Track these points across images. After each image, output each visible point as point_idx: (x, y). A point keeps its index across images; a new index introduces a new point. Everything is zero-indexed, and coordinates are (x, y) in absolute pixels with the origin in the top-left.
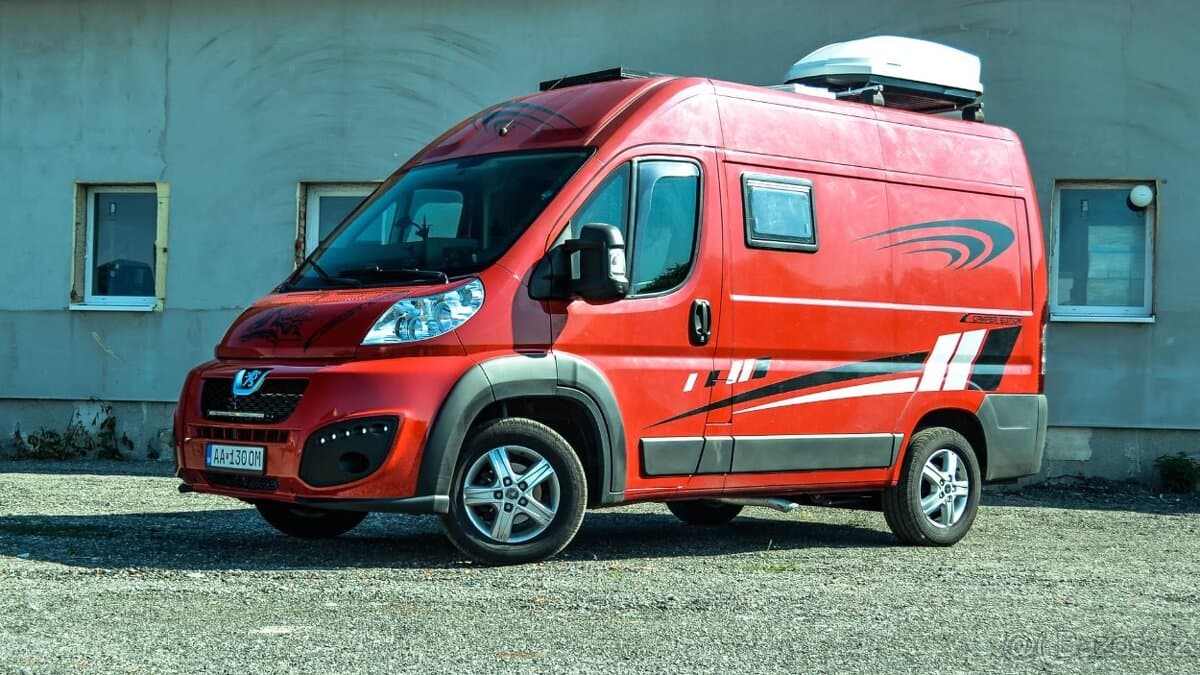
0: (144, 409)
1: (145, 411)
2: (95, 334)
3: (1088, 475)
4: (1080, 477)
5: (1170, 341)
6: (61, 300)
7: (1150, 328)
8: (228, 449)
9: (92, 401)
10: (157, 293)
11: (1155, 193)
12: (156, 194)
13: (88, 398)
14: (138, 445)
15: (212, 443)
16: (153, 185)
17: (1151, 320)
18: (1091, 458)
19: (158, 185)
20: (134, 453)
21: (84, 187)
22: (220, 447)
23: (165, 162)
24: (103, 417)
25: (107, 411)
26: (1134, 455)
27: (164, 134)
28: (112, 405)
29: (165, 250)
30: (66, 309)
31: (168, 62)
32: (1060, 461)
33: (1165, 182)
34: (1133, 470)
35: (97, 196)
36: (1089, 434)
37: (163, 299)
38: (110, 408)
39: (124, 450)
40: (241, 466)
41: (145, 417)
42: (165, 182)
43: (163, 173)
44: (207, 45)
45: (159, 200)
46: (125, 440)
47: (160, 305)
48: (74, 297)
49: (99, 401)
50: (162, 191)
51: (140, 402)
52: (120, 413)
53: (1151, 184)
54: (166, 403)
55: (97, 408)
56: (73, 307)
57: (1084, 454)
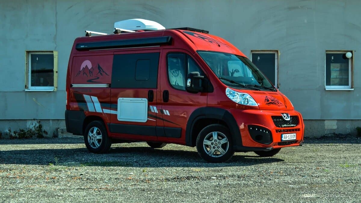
0: (51, 122)
1: (51, 123)
2: (34, 99)
3: (337, 133)
4: (334, 134)
5: (358, 95)
6: (22, 88)
7: (352, 92)
8: (287, 135)
9: (34, 120)
10: (54, 86)
11: (352, 54)
12: (53, 55)
13: (33, 119)
14: (49, 133)
15: (283, 134)
16: (52, 52)
17: (353, 89)
18: (337, 128)
19: (54, 52)
20: (48, 136)
21: (28, 52)
22: (285, 135)
23: (56, 45)
24: (38, 125)
25: (39, 123)
26: (348, 127)
27: (56, 36)
28: (40, 121)
29: (57, 72)
30: (24, 91)
31: (56, 13)
32: (329, 129)
33: (355, 51)
34: (348, 131)
35: (32, 55)
36: (336, 122)
37: (57, 87)
38: (40, 122)
39: (44, 135)
40: (291, 139)
41: (51, 124)
42: (56, 51)
43: (56, 48)
44: (69, 8)
45: (54, 56)
46: (45, 131)
47: (56, 89)
48: (26, 87)
49: (36, 119)
50: (55, 54)
51: (49, 120)
52: (42, 123)
53: (351, 52)
54: (58, 120)
55: (36, 122)
56: (26, 90)
57: (335, 127)
